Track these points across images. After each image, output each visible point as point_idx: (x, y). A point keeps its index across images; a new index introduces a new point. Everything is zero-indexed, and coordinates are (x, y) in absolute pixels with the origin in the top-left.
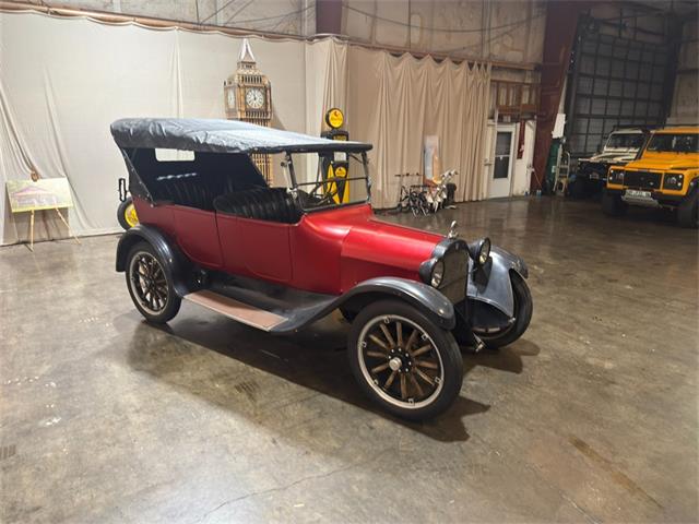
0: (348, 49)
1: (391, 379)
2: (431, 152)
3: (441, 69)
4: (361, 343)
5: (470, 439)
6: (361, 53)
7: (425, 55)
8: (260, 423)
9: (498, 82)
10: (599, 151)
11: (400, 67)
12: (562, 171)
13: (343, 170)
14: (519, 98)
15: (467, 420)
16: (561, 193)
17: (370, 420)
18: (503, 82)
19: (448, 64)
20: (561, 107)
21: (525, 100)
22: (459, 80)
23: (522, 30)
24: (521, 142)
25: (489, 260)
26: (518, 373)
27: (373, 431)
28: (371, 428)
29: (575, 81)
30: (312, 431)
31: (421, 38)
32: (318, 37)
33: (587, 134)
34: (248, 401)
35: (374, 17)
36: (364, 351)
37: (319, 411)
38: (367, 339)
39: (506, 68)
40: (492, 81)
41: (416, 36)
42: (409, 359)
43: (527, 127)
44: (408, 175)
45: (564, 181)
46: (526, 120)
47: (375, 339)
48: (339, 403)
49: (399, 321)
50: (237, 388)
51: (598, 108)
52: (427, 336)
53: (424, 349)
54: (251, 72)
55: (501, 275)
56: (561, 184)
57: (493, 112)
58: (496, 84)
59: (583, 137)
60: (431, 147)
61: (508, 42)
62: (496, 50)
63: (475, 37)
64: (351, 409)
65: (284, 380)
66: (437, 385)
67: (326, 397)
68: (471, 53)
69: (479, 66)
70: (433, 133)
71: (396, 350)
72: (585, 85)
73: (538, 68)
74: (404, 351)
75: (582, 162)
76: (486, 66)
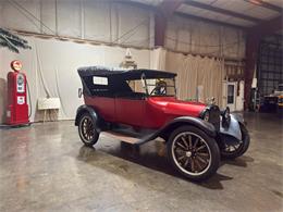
0: (167, 52)
1: (187, 162)
2: (200, 92)
3: (204, 60)
5: (224, 189)
6: (171, 54)
7: (197, 55)
8: (129, 179)
9: (228, 65)
10: (273, 92)
11: (187, 59)
12: (257, 101)
14: (236, 71)
15: (222, 182)
16: (257, 110)
17: (178, 180)
19: (206, 58)
20: (255, 75)
22: (211, 64)
24: (238, 89)
25: (229, 117)
26: (245, 167)
28: (178, 183)
29: (260, 66)
31: (196, 49)
32: (155, 48)
34: (124, 171)
35: (177, 41)
36: (175, 150)
39: (231, 60)
40: (225, 65)
41: (193, 48)
42: (195, 152)
43: (240, 83)
45: (258, 105)
46: (240, 80)
47: (180, 144)
49: (190, 135)
50: (120, 167)
51: (271, 76)
52: (203, 141)
53: (202, 147)
55: (235, 123)
57: (226, 77)
59: (265, 88)
61: (231, 50)
62: (226, 53)
63: (217, 49)
66: (208, 163)
68: (215, 54)
69: (219, 59)
71: (189, 148)
72: (265, 67)
73: (243, 60)
74: (193, 149)
75: (266, 97)
76: (222, 59)
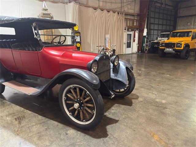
0: (79, 6)
1: (76, 112)
2: (107, 39)
3: (109, 14)
4: (64, 98)
5: (109, 136)
6: (84, 8)
7: (104, 9)
8: (18, 134)
9: (127, 19)
10: (157, 39)
11: (96, 13)
12: (147, 45)
13: (79, 44)
14: (133, 23)
15: (109, 128)
16: (146, 52)
17: (67, 130)
18: (129, 19)
19: (111, 12)
20: (146, 27)
21: (135, 25)
22: (115, 18)
23: (133, 4)
24: (134, 37)
25: (119, 64)
26: (131, 106)
27: (67, 136)
28: (67, 134)
29: (149, 19)
30: (40, 137)
31: (103, 5)
32: (69, 2)
33: (153, 35)
34: (18, 125)
36: (66, 101)
37: (46, 127)
38: (66, 96)
39: (129, 15)
40: (125, 18)
41: (101, 4)
42: (82, 103)
43: (136, 32)
44: (100, 46)
45: (147, 48)
46: (135, 30)
47: (69, 95)
48: (56, 123)
49: (78, 87)
50: (16, 119)
51: (156, 27)
52: (88, 93)
53: (88, 99)
54: (46, 12)
55: (123, 69)
56: (146, 49)
57: (126, 28)
58: (126, 19)
59: (153, 36)
60: (108, 38)
61: (129, 7)
62: (126, 9)
63: (119, 5)
64: (61, 125)
65: (37, 115)
66: (94, 114)
67: (52, 121)
68: (118, 10)
69: (121, 13)
70: (108, 34)
71: (77, 99)
72: (152, 20)
73: (138, 15)
74: (80, 100)
75: (152, 42)
76: (123, 14)
